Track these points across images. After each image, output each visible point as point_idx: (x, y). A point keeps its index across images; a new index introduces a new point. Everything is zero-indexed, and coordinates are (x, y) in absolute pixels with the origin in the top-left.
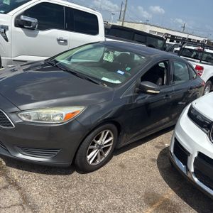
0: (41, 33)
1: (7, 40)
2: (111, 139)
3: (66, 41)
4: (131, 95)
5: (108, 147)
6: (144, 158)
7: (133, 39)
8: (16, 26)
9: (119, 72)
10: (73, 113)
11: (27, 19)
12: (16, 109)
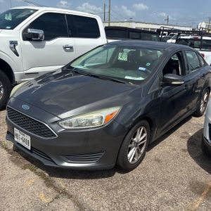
0: (48, 43)
1: (18, 55)
2: (145, 135)
3: (71, 48)
4: (157, 89)
5: (143, 144)
6: (175, 150)
7: (129, 37)
8: (24, 40)
9: (141, 68)
10: (112, 114)
12: (56, 119)
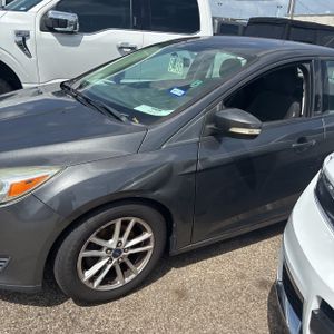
1: (29, 56)
3: (134, 49)
5: (145, 253)
6: (242, 277)
8: (42, 30)
9: (175, 91)
11: (60, 17)
